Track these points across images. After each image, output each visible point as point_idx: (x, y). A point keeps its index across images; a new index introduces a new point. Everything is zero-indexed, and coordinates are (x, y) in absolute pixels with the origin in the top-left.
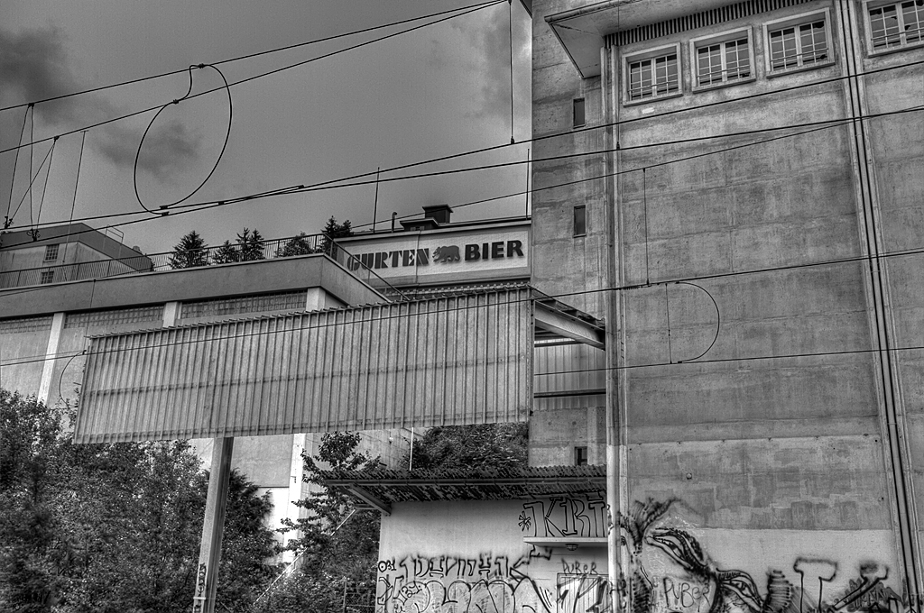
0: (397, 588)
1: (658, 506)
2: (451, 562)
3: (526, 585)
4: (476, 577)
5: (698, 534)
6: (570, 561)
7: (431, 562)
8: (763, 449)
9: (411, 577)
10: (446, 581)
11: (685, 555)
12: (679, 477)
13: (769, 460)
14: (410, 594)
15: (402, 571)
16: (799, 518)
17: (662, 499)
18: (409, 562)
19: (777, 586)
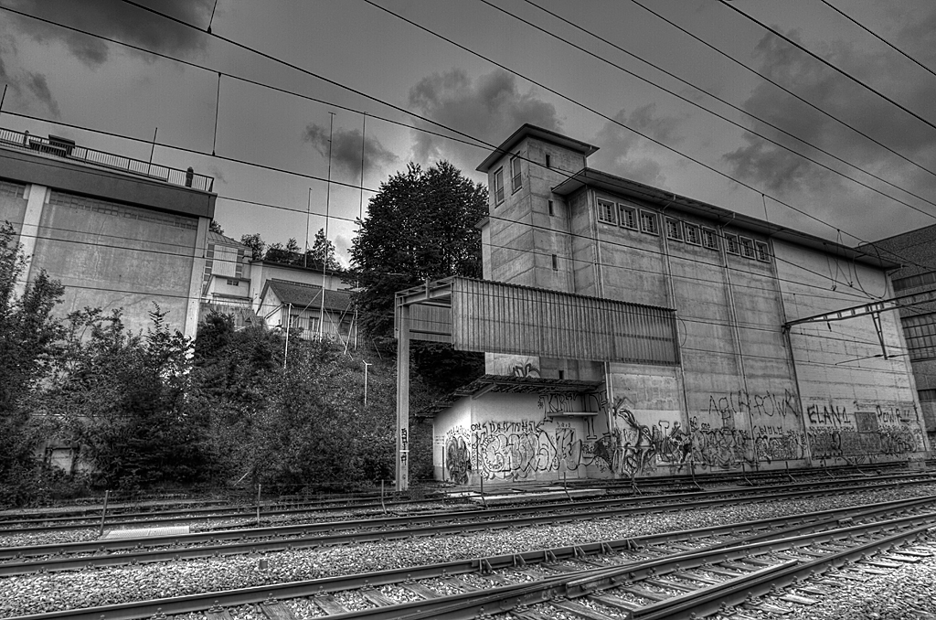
0: (483, 439)
1: (620, 400)
2: (509, 424)
3: (543, 435)
4: (521, 432)
5: (633, 411)
6: (560, 423)
7: (499, 425)
8: (648, 380)
9: (489, 433)
10: (507, 434)
11: (630, 420)
12: (626, 389)
13: (650, 384)
14: (489, 442)
15: (485, 430)
16: (659, 406)
17: (621, 397)
18: (487, 425)
19: (655, 431)
